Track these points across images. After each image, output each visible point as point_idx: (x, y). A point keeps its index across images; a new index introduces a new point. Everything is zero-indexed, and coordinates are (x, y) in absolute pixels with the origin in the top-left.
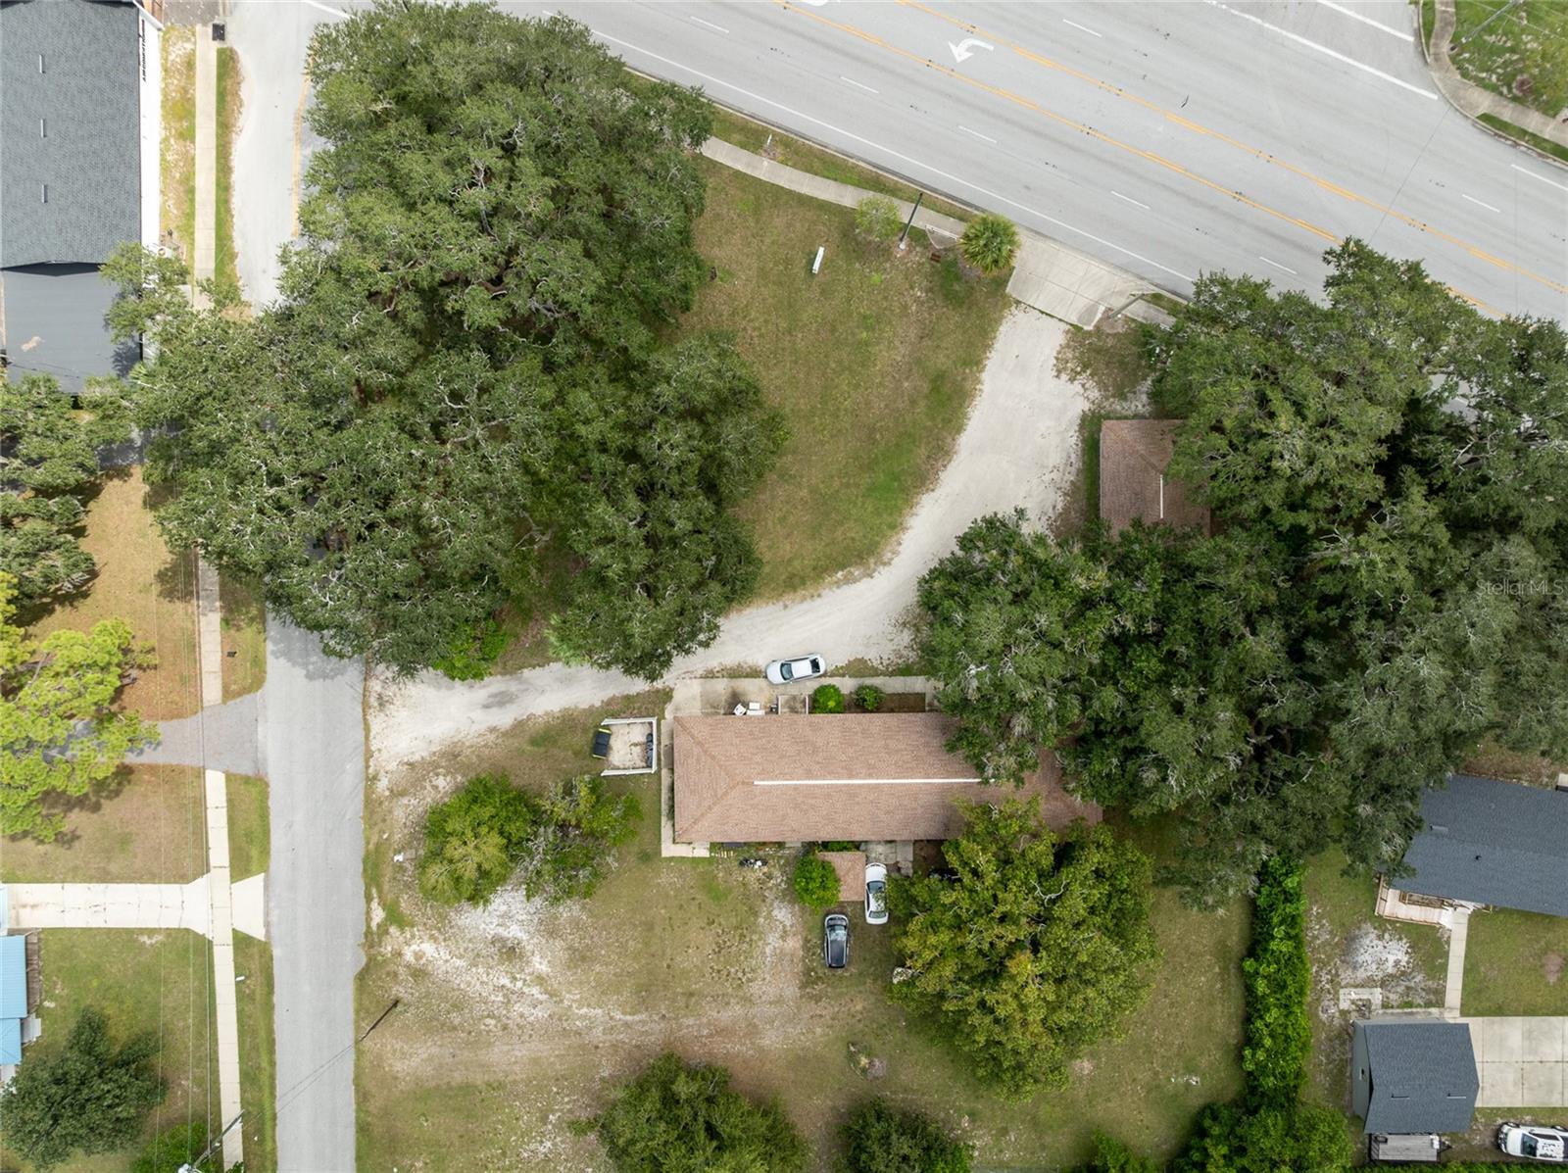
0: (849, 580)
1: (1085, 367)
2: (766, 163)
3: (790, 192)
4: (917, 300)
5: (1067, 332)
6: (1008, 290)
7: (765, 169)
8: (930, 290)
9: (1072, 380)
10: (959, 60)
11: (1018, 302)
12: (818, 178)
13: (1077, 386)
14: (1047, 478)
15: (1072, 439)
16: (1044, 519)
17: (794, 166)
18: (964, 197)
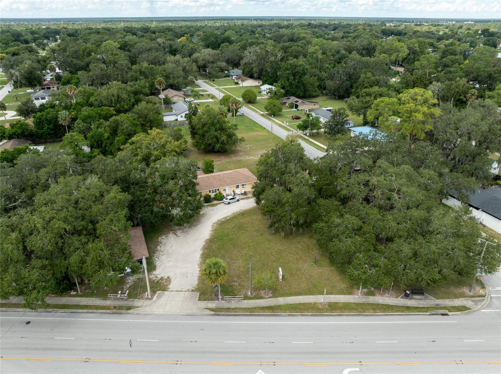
0: (225, 218)
1: (158, 282)
2: (322, 300)
3: (306, 294)
4: (235, 282)
5: (168, 289)
6: (198, 294)
7: (321, 299)
8: (231, 286)
9: (162, 278)
10: (260, 371)
11: (193, 291)
12: (298, 303)
13: (159, 277)
14: (165, 252)
15: (158, 263)
16: (164, 243)
17: (310, 304)
18: (231, 317)
